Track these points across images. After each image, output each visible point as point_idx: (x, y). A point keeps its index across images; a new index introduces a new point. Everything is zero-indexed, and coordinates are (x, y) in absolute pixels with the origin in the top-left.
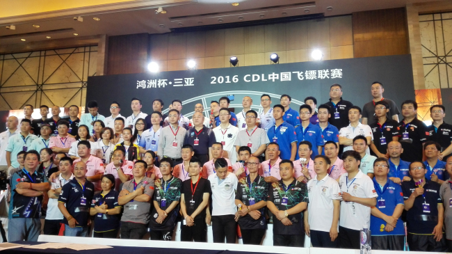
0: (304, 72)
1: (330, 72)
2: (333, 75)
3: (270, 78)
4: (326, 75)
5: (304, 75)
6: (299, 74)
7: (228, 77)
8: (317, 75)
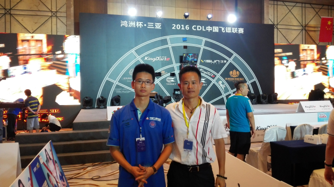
0: (225, 28)
1: (238, 30)
2: (239, 31)
3: (207, 29)
4: (236, 31)
5: (225, 29)
6: (223, 29)
7: (183, 26)
8: (232, 30)
